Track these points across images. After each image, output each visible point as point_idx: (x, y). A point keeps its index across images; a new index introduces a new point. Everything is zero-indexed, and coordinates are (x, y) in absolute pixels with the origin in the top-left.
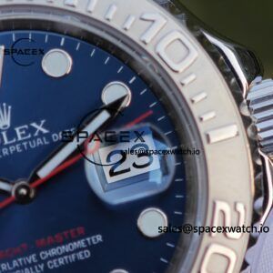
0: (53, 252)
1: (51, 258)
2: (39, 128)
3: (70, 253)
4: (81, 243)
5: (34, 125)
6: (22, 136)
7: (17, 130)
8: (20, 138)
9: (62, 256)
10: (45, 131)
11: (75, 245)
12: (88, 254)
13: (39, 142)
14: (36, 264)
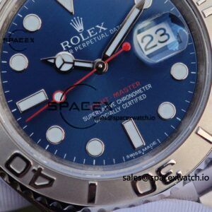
0: (124, 99)
1: (123, 103)
2: (101, 28)
3: (134, 98)
4: (139, 91)
5: (98, 26)
6: (92, 34)
7: (89, 31)
8: (91, 36)
9: (130, 100)
10: (105, 29)
11: (136, 92)
12: (145, 96)
13: (103, 36)
14: (115, 107)
